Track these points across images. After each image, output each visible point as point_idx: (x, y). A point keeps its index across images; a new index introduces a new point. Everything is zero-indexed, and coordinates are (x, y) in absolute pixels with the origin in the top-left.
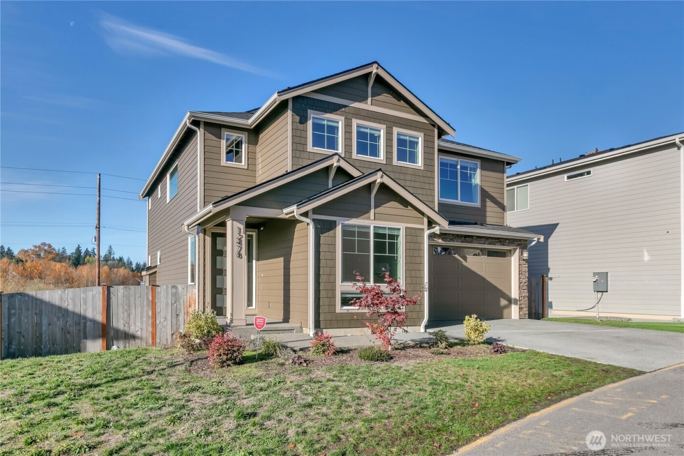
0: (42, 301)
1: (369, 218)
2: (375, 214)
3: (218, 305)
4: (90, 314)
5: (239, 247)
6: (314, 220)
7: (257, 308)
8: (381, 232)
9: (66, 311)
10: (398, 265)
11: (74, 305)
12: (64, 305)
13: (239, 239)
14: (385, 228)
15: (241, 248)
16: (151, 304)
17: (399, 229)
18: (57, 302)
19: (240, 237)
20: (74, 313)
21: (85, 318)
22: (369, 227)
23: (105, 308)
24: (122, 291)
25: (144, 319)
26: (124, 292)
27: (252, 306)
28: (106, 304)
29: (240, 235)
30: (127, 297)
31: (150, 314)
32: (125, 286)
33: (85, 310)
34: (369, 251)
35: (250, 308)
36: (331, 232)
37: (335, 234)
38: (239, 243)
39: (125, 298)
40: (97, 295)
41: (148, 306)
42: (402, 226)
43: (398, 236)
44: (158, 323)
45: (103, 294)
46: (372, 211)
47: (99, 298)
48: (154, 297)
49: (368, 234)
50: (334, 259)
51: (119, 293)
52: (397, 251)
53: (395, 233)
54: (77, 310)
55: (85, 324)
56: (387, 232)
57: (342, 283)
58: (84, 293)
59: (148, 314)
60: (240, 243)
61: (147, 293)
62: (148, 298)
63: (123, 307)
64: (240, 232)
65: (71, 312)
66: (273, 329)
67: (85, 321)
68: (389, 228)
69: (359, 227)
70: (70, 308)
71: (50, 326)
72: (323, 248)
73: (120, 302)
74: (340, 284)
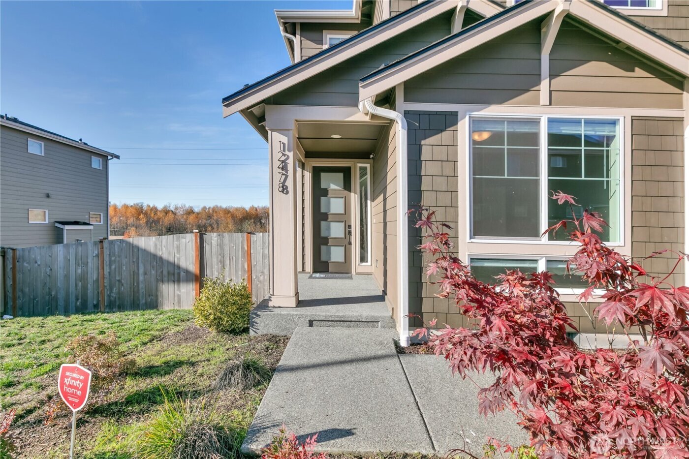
0: (138, 248)
1: (536, 102)
2: (551, 92)
3: (323, 258)
4: (183, 264)
5: (283, 174)
6: (407, 114)
7: (373, 265)
8: (566, 130)
9: (161, 258)
10: (611, 202)
11: (169, 253)
12: (159, 253)
13: (283, 162)
14: (577, 122)
15: (287, 177)
16: (246, 254)
17: (614, 123)
18: (152, 249)
19: (283, 158)
20: (168, 262)
21: (179, 267)
22: (536, 122)
23: (199, 257)
24: (216, 238)
25: (240, 273)
26: (217, 240)
27: (367, 262)
28: (199, 253)
29: (284, 155)
30: (221, 246)
31: (246, 267)
32: (218, 234)
33: (179, 259)
34: (536, 173)
35: (364, 264)
36: (446, 135)
37: (455, 138)
38: (282, 169)
39: (219, 247)
40: (190, 243)
41: (243, 256)
42: (623, 116)
43: (610, 139)
44: (254, 277)
45: (196, 242)
46: (544, 85)
47: (192, 246)
48: (249, 247)
49: (533, 138)
50: (453, 192)
51: (212, 241)
52: (608, 170)
53: (604, 131)
54: (171, 259)
55: (179, 274)
56: (582, 131)
57: (471, 238)
58: (177, 241)
59: (243, 267)
60: (284, 168)
61: (242, 242)
62: (243, 248)
63: (218, 258)
64: (284, 150)
65: (165, 260)
66: (336, 319)
67: (179, 271)
68: (588, 122)
69: (512, 121)
70: (165, 256)
71: (146, 276)
72: (427, 169)
73: (214, 250)
74: (468, 240)
